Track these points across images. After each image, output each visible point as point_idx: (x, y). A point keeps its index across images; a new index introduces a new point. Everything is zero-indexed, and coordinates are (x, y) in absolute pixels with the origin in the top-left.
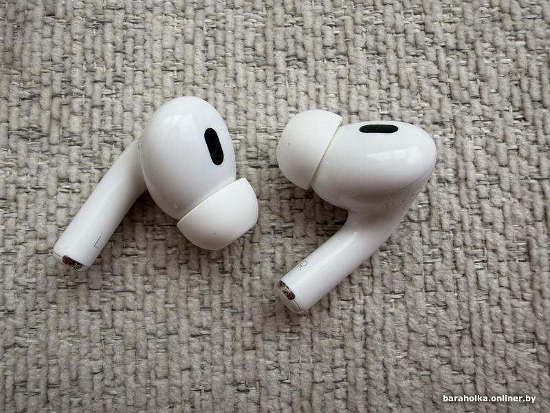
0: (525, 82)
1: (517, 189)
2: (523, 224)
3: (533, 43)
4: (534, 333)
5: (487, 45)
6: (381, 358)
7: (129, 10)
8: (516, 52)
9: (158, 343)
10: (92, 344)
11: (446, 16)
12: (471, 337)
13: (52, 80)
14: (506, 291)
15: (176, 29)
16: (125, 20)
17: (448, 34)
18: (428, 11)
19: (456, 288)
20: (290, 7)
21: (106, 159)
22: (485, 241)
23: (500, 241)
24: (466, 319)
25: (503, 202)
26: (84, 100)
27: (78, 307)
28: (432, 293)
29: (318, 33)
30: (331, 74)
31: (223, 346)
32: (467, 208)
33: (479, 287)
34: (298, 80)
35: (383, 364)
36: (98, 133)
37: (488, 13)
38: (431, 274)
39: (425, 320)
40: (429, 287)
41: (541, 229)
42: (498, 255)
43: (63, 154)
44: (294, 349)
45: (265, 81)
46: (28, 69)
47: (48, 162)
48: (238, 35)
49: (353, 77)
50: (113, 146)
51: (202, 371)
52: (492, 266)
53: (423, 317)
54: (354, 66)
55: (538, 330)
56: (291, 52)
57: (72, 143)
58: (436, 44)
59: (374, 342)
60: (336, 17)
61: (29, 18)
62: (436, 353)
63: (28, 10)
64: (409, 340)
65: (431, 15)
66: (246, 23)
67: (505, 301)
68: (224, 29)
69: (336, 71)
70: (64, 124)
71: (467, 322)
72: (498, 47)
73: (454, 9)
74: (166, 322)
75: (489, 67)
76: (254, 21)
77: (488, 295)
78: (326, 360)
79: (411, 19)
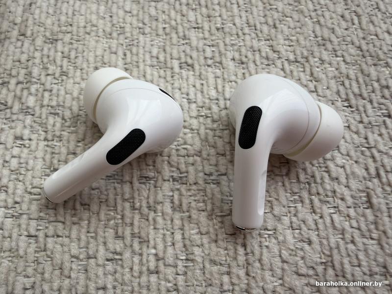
0: (347, 83)
1: (352, 153)
2: (361, 179)
3: (348, 59)
4: (385, 267)
5: (316, 60)
6: (261, 284)
7: (74, 33)
8: (338, 64)
9: (80, 265)
10: (27, 264)
11: (287, 42)
12: (334, 269)
13: (18, 74)
14: (357, 231)
15: (105, 45)
16: (71, 39)
17: (289, 53)
18: (274, 38)
19: (316, 228)
20: (181, 34)
21: (50, 125)
22: (334, 192)
23: (346, 192)
24: (327, 253)
25: (344, 163)
26: (39, 86)
27: (19, 233)
28: (297, 231)
29: (201, 49)
30: (210, 75)
31: (131, 269)
32: (317, 167)
33: (334, 228)
34: (188, 78)
35: (263, 290)
36: (46, 107)
37: (314, 41)
38: (295, 215)
39: (294, 253)
40: (294, 225)
41: (376, 183)
42: (346, 202)
43: (20, 120)
44: (189, 273)
45: (165, 78)
46: (4, 66)
47: (9, 125)
48: (147, 49)
49: (226, 76)
50: (56, 116)
51: (115, 290)
52: (343, 211)
53: (292, 250)
54: (226, 70)
55: (388, 264)
56: (183, 60)
57: (27, 114)
58: (281, 58)
59: (255, 270)
60: (212, 40)
61: (8, 36)
62: (306, 282)
63: (8, 32)
64: (283, 269)
65: (276, 41)
66: (152, 43)
67: (358, 239)
68: (137, 46)
69: (214, 73)
70: (23, 100)
71: (329, 256)
72: (324, 60)
73: (291, 38)
74: (87, 248)
75: (320, 73)
76: (157, 42)
77: (343, 234)
78: (216, 284)
79: (263, 43)
